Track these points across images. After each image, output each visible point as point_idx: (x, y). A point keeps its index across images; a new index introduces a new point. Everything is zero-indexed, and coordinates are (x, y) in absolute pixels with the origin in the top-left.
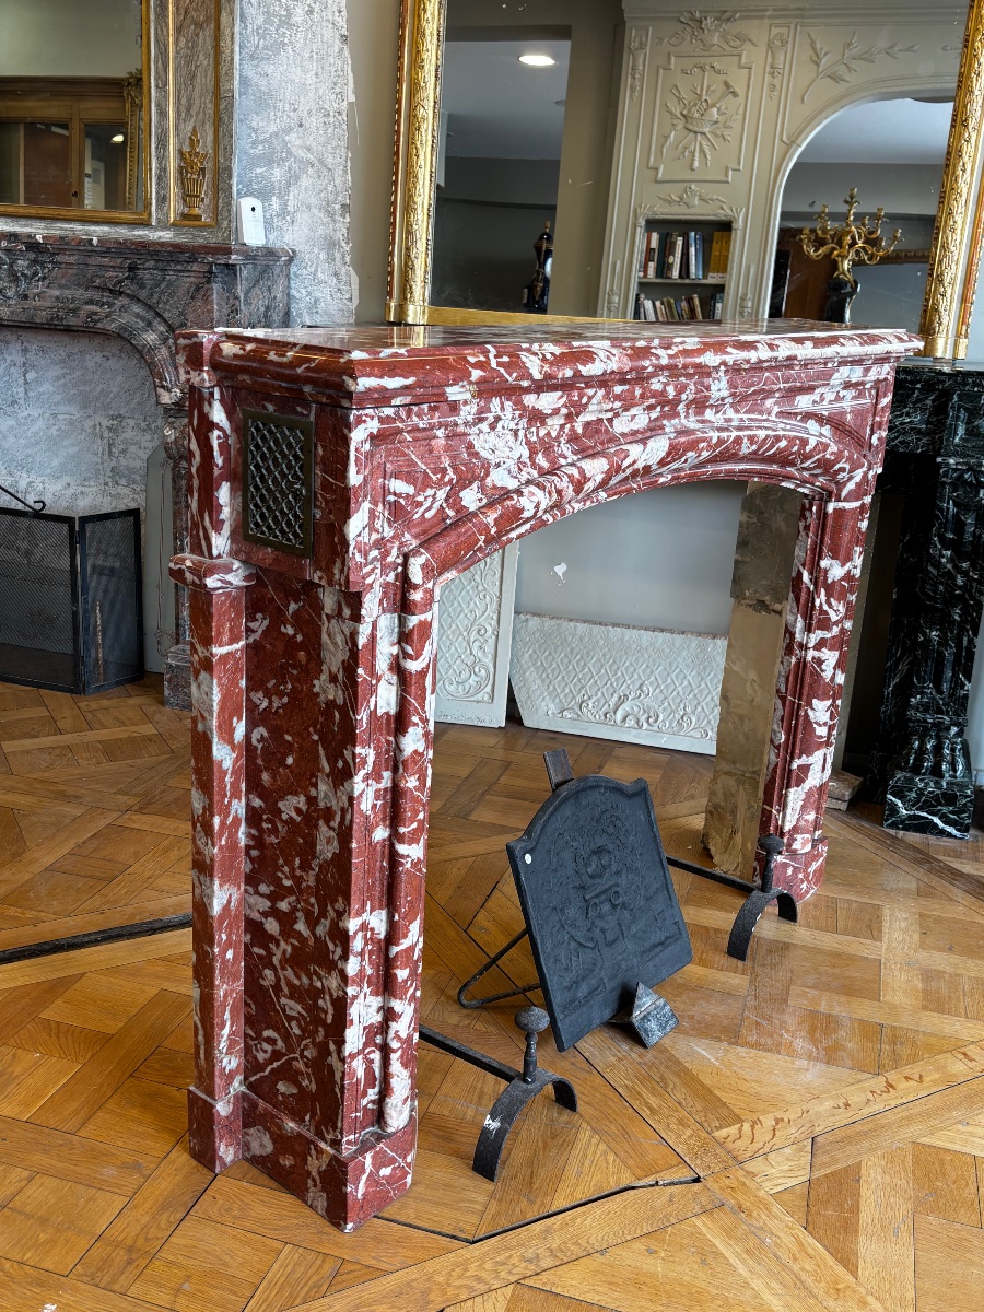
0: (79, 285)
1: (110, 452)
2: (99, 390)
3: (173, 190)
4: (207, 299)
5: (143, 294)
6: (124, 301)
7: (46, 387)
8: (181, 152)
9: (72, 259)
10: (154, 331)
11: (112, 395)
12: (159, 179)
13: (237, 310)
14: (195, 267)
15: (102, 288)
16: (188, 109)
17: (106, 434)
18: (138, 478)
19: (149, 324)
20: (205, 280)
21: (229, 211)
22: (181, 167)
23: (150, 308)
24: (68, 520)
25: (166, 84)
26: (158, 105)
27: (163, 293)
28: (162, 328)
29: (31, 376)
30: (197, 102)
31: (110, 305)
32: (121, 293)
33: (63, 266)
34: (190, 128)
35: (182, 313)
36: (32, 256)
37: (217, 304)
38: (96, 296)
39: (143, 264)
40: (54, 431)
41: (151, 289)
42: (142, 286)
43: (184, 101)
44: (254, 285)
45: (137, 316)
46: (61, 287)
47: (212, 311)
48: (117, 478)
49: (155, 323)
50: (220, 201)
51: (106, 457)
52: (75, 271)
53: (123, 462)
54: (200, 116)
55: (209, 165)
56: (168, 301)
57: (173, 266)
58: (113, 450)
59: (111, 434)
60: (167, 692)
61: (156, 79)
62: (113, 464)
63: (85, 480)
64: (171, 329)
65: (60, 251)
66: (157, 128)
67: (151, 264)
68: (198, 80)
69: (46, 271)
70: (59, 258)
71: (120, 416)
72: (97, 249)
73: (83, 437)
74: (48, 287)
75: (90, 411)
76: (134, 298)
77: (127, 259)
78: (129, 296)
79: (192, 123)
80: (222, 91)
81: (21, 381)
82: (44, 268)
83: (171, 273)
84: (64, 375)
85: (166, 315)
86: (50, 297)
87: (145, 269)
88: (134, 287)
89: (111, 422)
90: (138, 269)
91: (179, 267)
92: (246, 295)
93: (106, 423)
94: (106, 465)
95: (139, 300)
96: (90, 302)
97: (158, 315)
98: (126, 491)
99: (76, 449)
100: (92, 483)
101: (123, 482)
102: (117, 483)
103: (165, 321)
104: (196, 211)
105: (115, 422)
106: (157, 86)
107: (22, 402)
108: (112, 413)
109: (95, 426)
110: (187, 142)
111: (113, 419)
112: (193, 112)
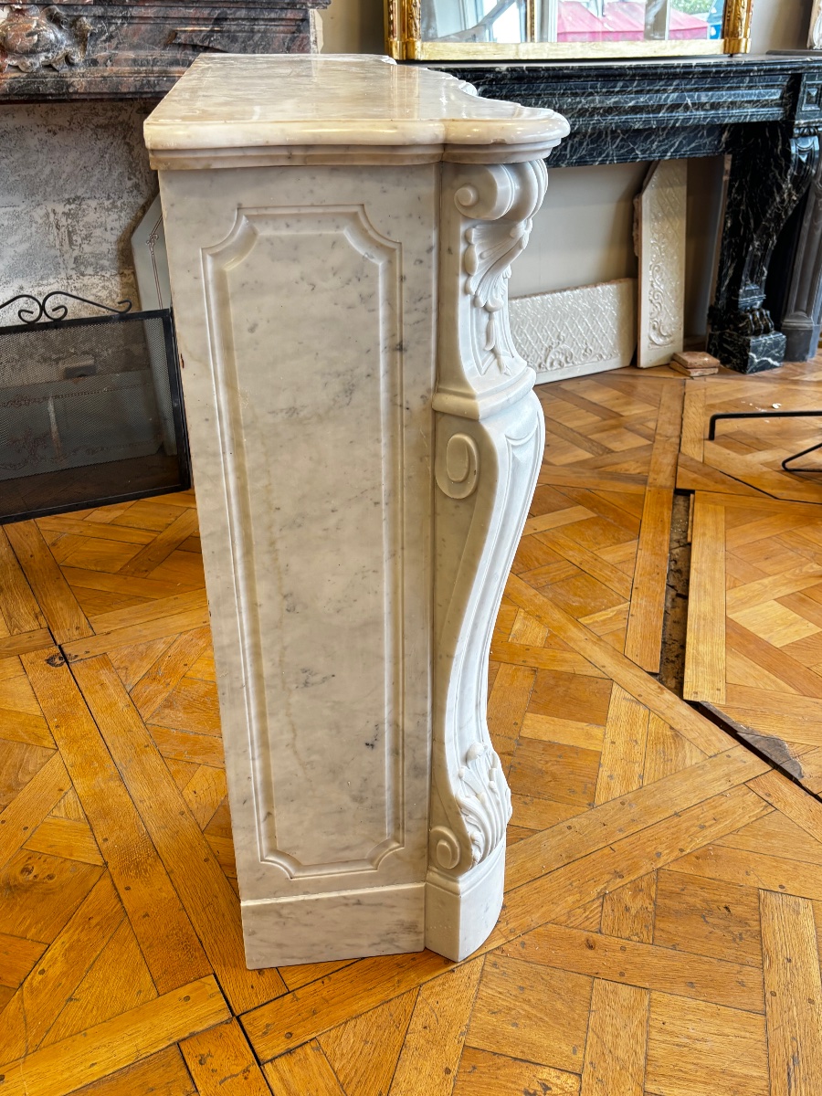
1: (70, 241)
2: (47, 171)
4: (303, 48)
5: (236, 49)
11: (64, 176)
14: (289, 14)
15: (184, 45)
20: (295, 29)
27: (257, 46)
51: (66, 247)
53: (87, 248)
57: (266, 15)
58: (74, 238)
59: (70, 221)
62: (76, 253)
67: (243, 13)
69: (113, 28)
71: (79, 197)
73: (34, 229)
75: (39, 198)
77: (215, 7)
82: (110, 24)
83: (262, 23)
86: (126, 60)
87: (235, 20)
88: (225, 41)
89: (68, 206)
90: (226, 19)
91: (272, 15)
94: (66, 256)
98: (95, 280)
99: (25, 246)
100: (51, 280)
105: (73, 206)
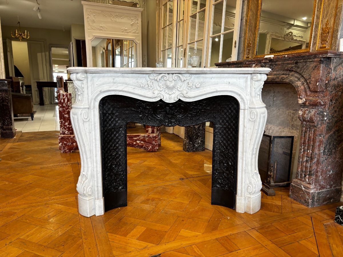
0: (281, 70)
1: (292, 120)
2: (291, 102)
3: (318, 40)
4: (318, 69)
5: (298, 70)
6: (293, 73)
7: (278, 102)
8: (322, 29)
9: (280, 63)
10: (300, 81)
11: (295, 104)
12: (314, 37)
13: (330, 73)
14: (316, 60)
15: (287, 70)
16: (326, 15)
17: (292, 115)
18: (299, 128)
19: (299, 79)
20: (319, 63)
21: (336, 43)
22: (322, 33)
23: (300, 74)
24: (270, 137)
25: (321, 9)
26: (317, 16)
27: (304, 69)
28: (303, 80)
29: (275, 99)
30: (330, 12)
31: (288, 74)
32: (292, 71)
33: (278, 65)
34: (326, 20)
35: (309, 75)
36: (270, 63)
37: (322, 71)
38: (285, 72)
39: (300, 61)
40: (278, 114)
41: (301, 68)
42: (298, 68)
43: (325, 13)
44: (339, 65)
45: (296, 77)
46: (277, 71)
47: (319, 73)
48: (293, 127)
49: (301, 79)
50: (333, 41)
52: (281, 66)
53: (295, 123)
54: (330, 16)
55: (331, 30)
56: (306, 71)
57: (309, 60)
58: (293, 119)
59: (293, 115)
60: (290, 193)
61: (318, 8)
62: (292, 123)
63: (284, 127)
64: (306, 80)
65: (277, 61)
66: (315, 22)
67: (302, 61)
68: (331, 5)
69: (273, 67)
70: (277, 63)
71: (296, 110)
72: (287, 58)
73: (285, 115)
74: (273, 71)
75: (288, 108)
76: (296, 72)
77: (295, 60)
78: (294, 71)
79: (327, 19)
80: (338, 5)
81: (272, 100)
82: (273, 66)
83: (308, 63)
84: (283, 98)
85: (305, 76)
86: (273, 74)
87: (300, 62)
88: (296, 68)
89: (293, 111)
90: (298, 63)
91: (311, 60)
92: (335, 68)
93: (292, 112)
94: (290, 123)
95: (297, 72)
96: (283, 74)
97: (303, 76)
98: (295, 131)
99: (283, 119)
100: (286, 129)
101: (294, 129)
102: (293, 129)
103: (304, 78)
104: (324, 45)
105: (294, 112)
106: (317, 11)
107: (272, 106)
108: (294, 109)
109: (289, 113)
110: (325, 25)
111: (294, 111)
112: (328, 15)
